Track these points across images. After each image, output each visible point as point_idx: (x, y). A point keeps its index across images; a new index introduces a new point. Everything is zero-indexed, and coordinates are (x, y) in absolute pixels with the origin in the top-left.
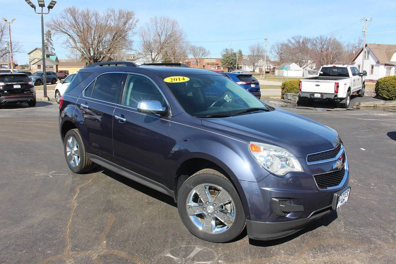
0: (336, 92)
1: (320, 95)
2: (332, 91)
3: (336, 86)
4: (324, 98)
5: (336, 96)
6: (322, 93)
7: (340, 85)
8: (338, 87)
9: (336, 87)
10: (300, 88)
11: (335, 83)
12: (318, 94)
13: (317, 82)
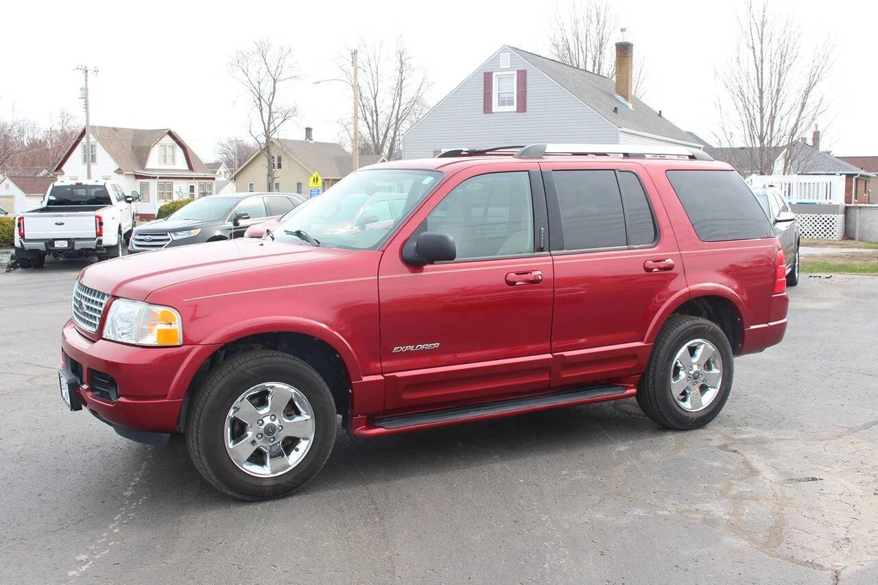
0: (99, 234)
1: (67, 242)
2: (92, 233)
3: (98, 223)
4: (77, 248)
5: (100, 242)
6: (70, 239)
7: (104, 220)
8: (101, 224)
9: (98, 225)
10: (22, 232)
11: (96, 217)
12: (64, 241)
13: (57, 216)
